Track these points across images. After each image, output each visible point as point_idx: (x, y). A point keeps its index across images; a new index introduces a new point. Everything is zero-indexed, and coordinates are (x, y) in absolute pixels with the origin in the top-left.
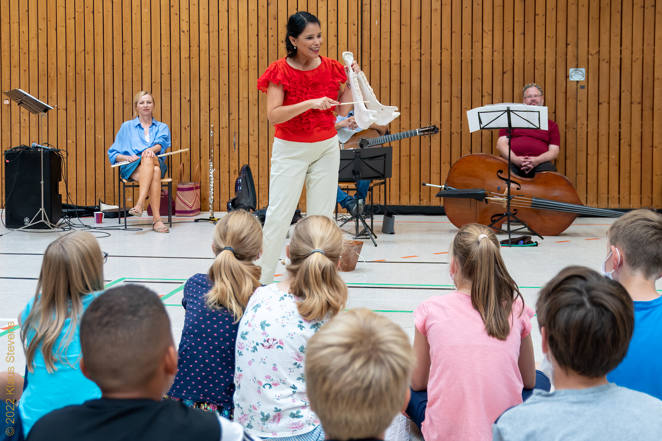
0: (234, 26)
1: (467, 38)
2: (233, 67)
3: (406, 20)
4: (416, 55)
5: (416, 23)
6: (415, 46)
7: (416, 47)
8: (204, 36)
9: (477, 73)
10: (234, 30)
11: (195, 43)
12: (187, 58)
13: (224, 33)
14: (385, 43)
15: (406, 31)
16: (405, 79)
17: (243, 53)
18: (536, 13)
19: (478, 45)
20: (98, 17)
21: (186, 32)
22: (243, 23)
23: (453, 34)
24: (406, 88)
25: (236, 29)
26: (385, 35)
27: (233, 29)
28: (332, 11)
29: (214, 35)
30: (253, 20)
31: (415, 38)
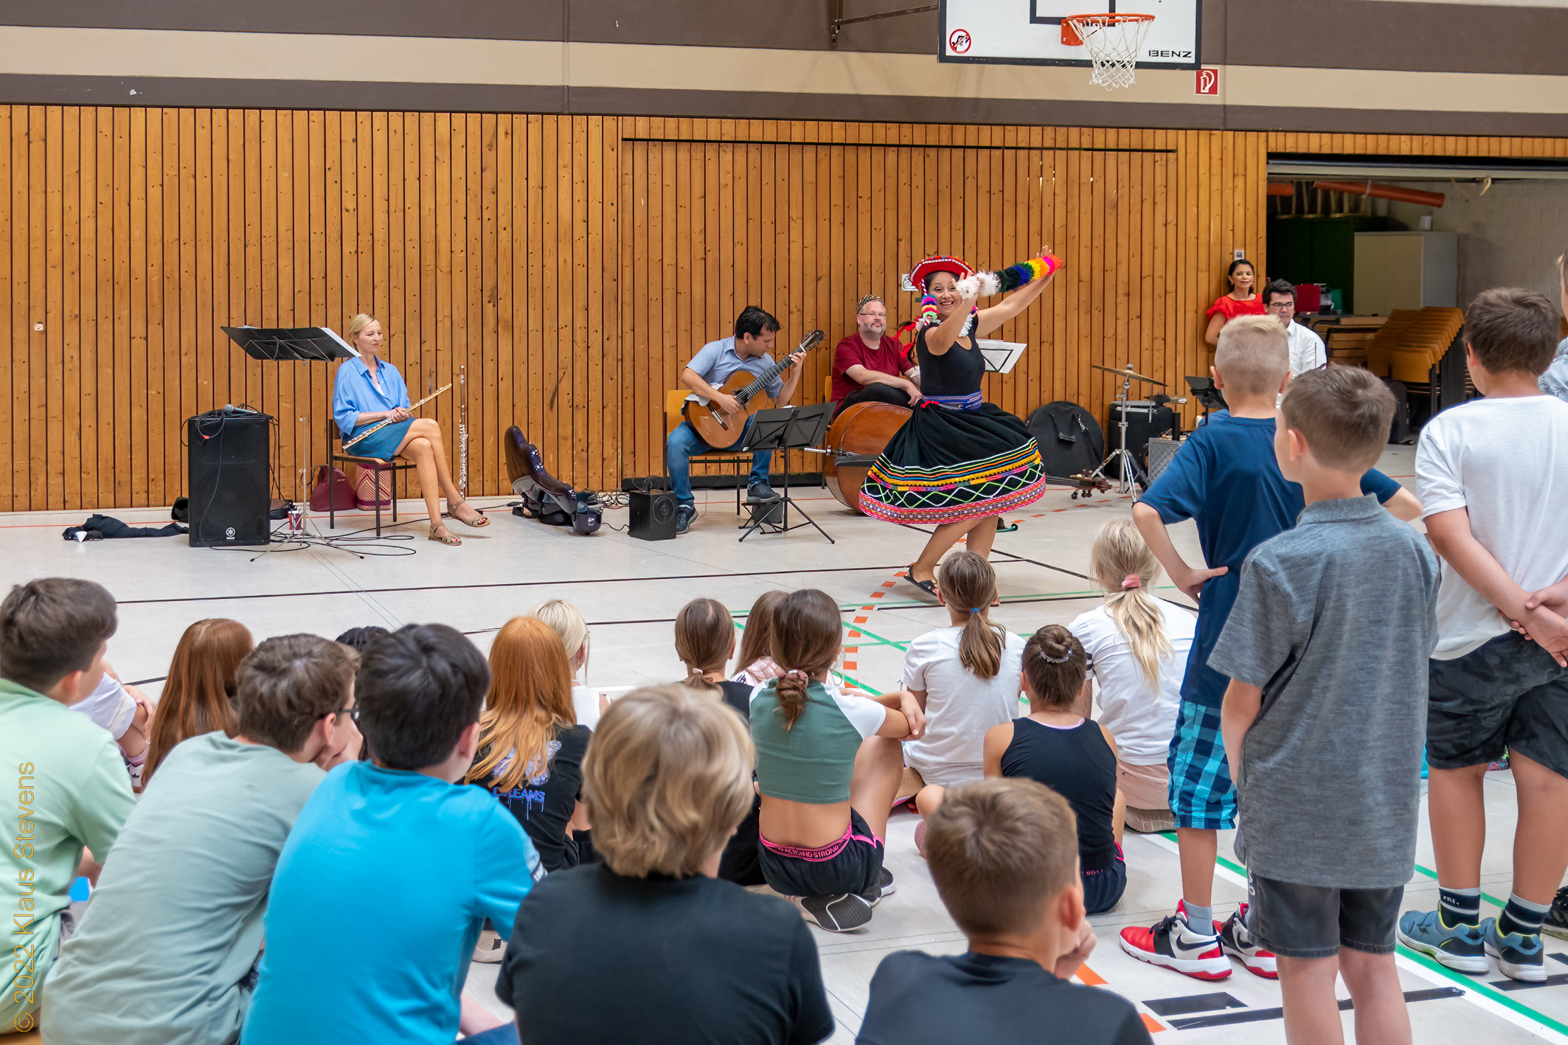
0: (428, 203)
1: (768, 228)
2: (428, 268)
3: (683, 200)
4: (699, 252)
5: (698, 204)
6: (698, 238)
7: (699, 240)
8: (380, 218)
9: (782, 279)
10: (430, 209)
11: (365, 229)
12: (353, 252)
13: (412, 214)
14: (655, 233)
15: (683, 214)
16: (684, 288)
17: (444, 245)
18: (859, 195)
19: (782, 239)
20: (203, 183)
21: (352, 210)
22: (443, 199)
23: (750, 222)
24: (683, 299)
25: (433, 207)
26: (655, 221)
27: (427, 208)
28: (580, 183)
29: (397, 217)
30: (459, 195)
31: (698, 226)
